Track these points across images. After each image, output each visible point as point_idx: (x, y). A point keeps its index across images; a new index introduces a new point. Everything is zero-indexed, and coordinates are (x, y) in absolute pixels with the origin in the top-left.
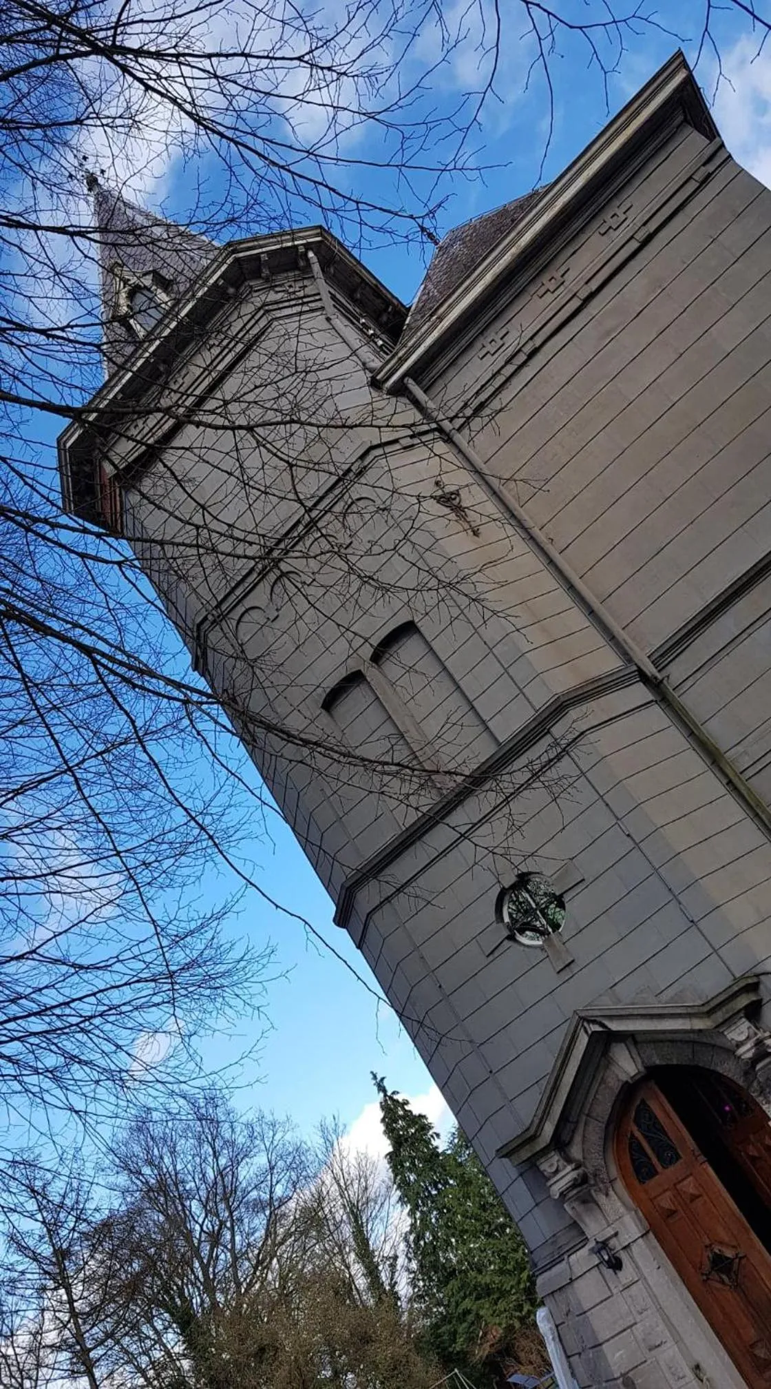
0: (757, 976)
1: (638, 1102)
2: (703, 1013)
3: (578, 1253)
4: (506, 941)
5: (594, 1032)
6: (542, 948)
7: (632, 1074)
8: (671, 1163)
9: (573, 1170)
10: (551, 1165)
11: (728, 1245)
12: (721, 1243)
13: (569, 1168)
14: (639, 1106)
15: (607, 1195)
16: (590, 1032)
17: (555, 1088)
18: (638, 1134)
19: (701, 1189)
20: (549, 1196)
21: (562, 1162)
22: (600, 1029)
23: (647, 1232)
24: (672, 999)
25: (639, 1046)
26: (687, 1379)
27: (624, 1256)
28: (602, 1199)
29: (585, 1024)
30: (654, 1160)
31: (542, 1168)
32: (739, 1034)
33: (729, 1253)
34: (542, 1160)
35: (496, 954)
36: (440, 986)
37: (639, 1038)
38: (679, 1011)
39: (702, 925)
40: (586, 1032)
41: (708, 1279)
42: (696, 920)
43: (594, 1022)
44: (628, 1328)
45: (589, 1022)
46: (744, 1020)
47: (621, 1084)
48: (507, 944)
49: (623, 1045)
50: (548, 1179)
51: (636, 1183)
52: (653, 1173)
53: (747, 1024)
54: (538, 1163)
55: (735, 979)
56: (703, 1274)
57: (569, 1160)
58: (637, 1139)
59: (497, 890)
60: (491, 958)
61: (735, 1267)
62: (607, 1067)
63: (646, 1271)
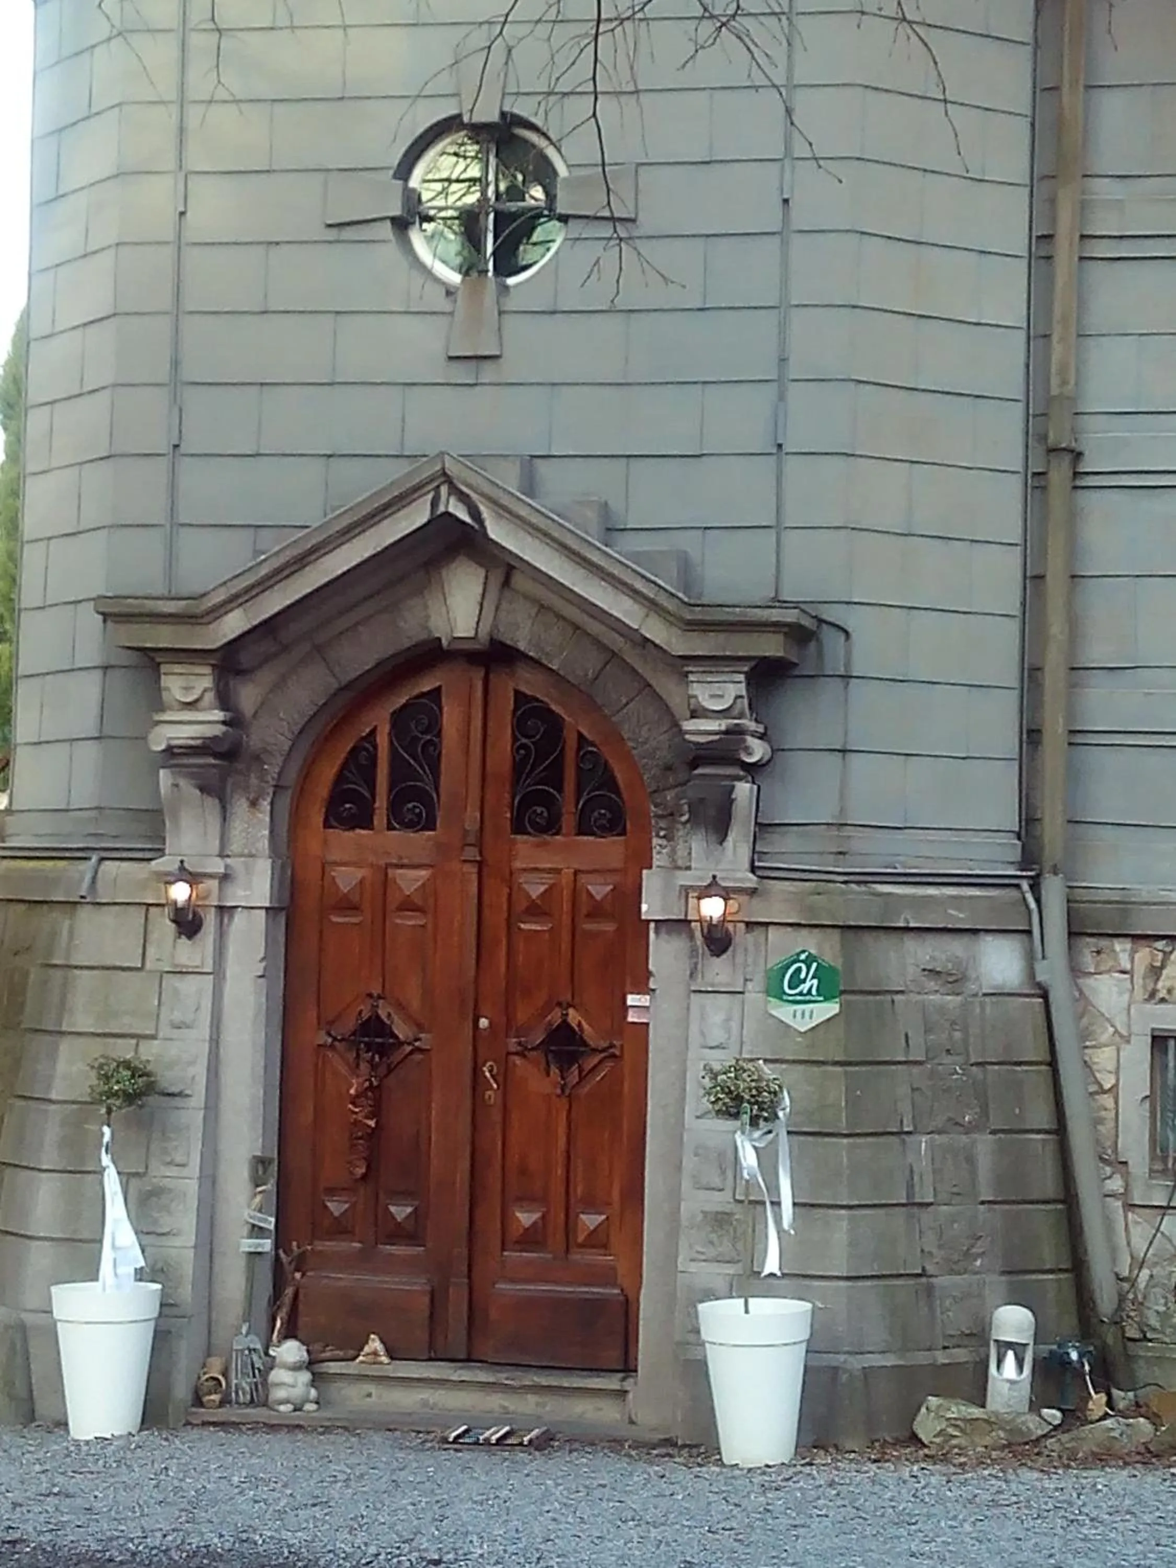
0: (821, 621)
1: (426, 686)
2: (681, 619)
3: (125, 865)
4: (388, 224)
5: (447, 514)
6: (450, 292)
7: (459, 634)
8: (410, 825)
9: (224, 723)
10: (187, 689)
11: (409, 1018)
12: (400, 1006)
13: (218, 715)
14: (423, 695)
15: (254, 804)
16: (442, 509)
17: (301, 561)
18: (383, 740)
19: (431, 901)
20: (144, 738)
21: (210, 697)
22: (465, 517)
23: (282, 909)
24: (636, 557)
25: (507, 593)
26: (185, 1172)
27: (210, 920)
28: (240, 806)
29: (444, 490)
30: (381, 803)
31: (165, 681)
32: (712, 696)
33: (401, 1030)
34: (177, 669)
35: (348, 234)
36: (182, 214)
37: (519, 581)
38: (639, 585)
39: (792, 465)
40: (434, 504)
41: (332, 1047)
42: (787, 448)
43: (464, 498)
44: (132, 1036)
45: (454, 490)
46: (741, 677)
47: (423, 636)
48: (386, 230)
49: (482, 572)
50: (162, 709)
51: (318, 819)
52: (363, 820)
53: (742, 689)
54: (164, 668)
55: (775, 599)
56: (329, 1034)
57: (224, 700)
58: (375, 747)
59: (447, 110)
60: (332, 234)
61: (396, 1057)
62: (419, 591)
63: (232, 969)
